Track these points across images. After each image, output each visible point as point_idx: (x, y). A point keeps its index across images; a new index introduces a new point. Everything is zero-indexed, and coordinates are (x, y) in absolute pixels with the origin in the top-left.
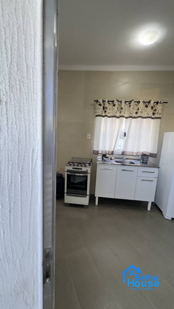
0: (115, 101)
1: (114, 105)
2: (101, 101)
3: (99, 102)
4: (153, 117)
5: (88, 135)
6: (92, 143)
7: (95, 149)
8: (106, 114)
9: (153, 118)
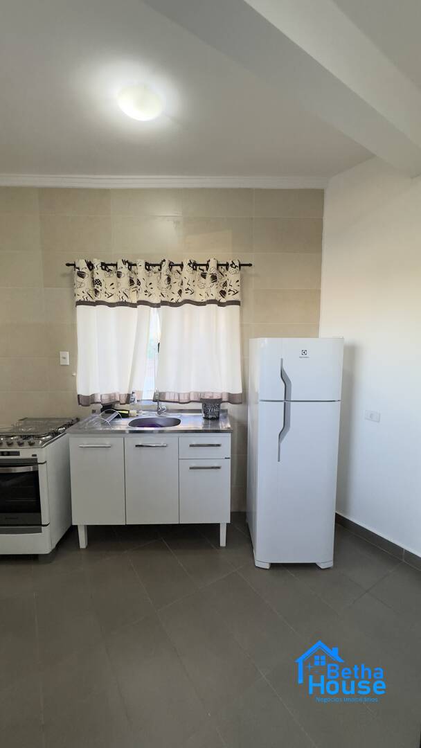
0: (120, 264)
1: (119, 275)
2: (82, 265)
3: (78, 268)
4: (223, 300)
5: (62, 354)
6: (74, 374)
7: (82, 391)
8: (101, 297)
9: (221, 304)
